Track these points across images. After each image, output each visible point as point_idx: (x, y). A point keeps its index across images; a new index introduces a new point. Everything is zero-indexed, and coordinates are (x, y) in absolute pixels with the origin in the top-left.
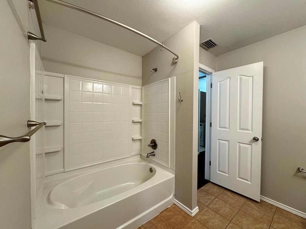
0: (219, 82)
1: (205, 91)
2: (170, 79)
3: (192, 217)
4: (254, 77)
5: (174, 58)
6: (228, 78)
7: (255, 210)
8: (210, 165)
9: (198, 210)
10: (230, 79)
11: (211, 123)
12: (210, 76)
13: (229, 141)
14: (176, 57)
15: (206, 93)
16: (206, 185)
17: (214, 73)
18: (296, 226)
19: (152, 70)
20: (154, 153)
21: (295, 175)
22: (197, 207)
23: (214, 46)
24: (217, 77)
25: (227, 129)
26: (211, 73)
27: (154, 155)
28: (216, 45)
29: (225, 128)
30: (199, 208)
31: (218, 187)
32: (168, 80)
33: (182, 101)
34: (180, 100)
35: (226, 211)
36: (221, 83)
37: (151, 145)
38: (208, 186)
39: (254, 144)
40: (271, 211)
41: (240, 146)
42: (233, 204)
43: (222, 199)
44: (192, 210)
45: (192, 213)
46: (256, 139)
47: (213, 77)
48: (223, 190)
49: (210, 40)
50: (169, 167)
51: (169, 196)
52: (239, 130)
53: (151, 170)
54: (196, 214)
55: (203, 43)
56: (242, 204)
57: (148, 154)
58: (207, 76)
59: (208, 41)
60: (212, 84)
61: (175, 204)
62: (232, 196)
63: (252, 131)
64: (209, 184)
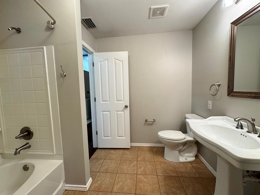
0: (100, 62)
1: (88, 70)
2: (45, 47)
3: (87, 191)
4: (123, 62)
5: (49, 21)
6: (106, 59)
7: (128, 155)
8: (97, 134)
9: (92, 180)
10: (108, 60)
11: (95, 98)
12: (91, 55)
13: (110, 111)
14: (53, 21)
15: (89, 72)
16: (95, 152)
17: (95, 53)
18: (147, 153)
19: (10, 29)
20: (28, 145)
21: (145, 124)
22: (91, 178)
23: (94, 27)
24: (98, 57)
25: (108, 101)
26: (92, 53)
27: (29, 147)
28: (95, 27)
29: (106, 102)
30: (92, 179)
31: (104, 149)
32: (43, 49)
33: (65, 76)
34: (62, 75)
35: (113, 167)
36: (101, 63)
37: (21, 135)
38: (96, 153)
39: (125, 110)
40: (136, 151)
41: (117, 113)
42: (116, 158)
43: (109, 159)
44: (86, 185)
45: (86, 188)
46: (126, 107)
47: (95, 57)
48: (108, 150)
49: (90, 19)
50: (55, 154)
51: (59, 185)
52: (116, 101)
53: (26, 168)
54: (90, 186)
55: (83, 20)
56: (121, 155)
57: (17, 149)
58: (89, 55)
59: (88, 19)
60: (93, 63)
61: (66, 190)
62: (114, 153)
63: (124, 101)
64: (98, 150)
